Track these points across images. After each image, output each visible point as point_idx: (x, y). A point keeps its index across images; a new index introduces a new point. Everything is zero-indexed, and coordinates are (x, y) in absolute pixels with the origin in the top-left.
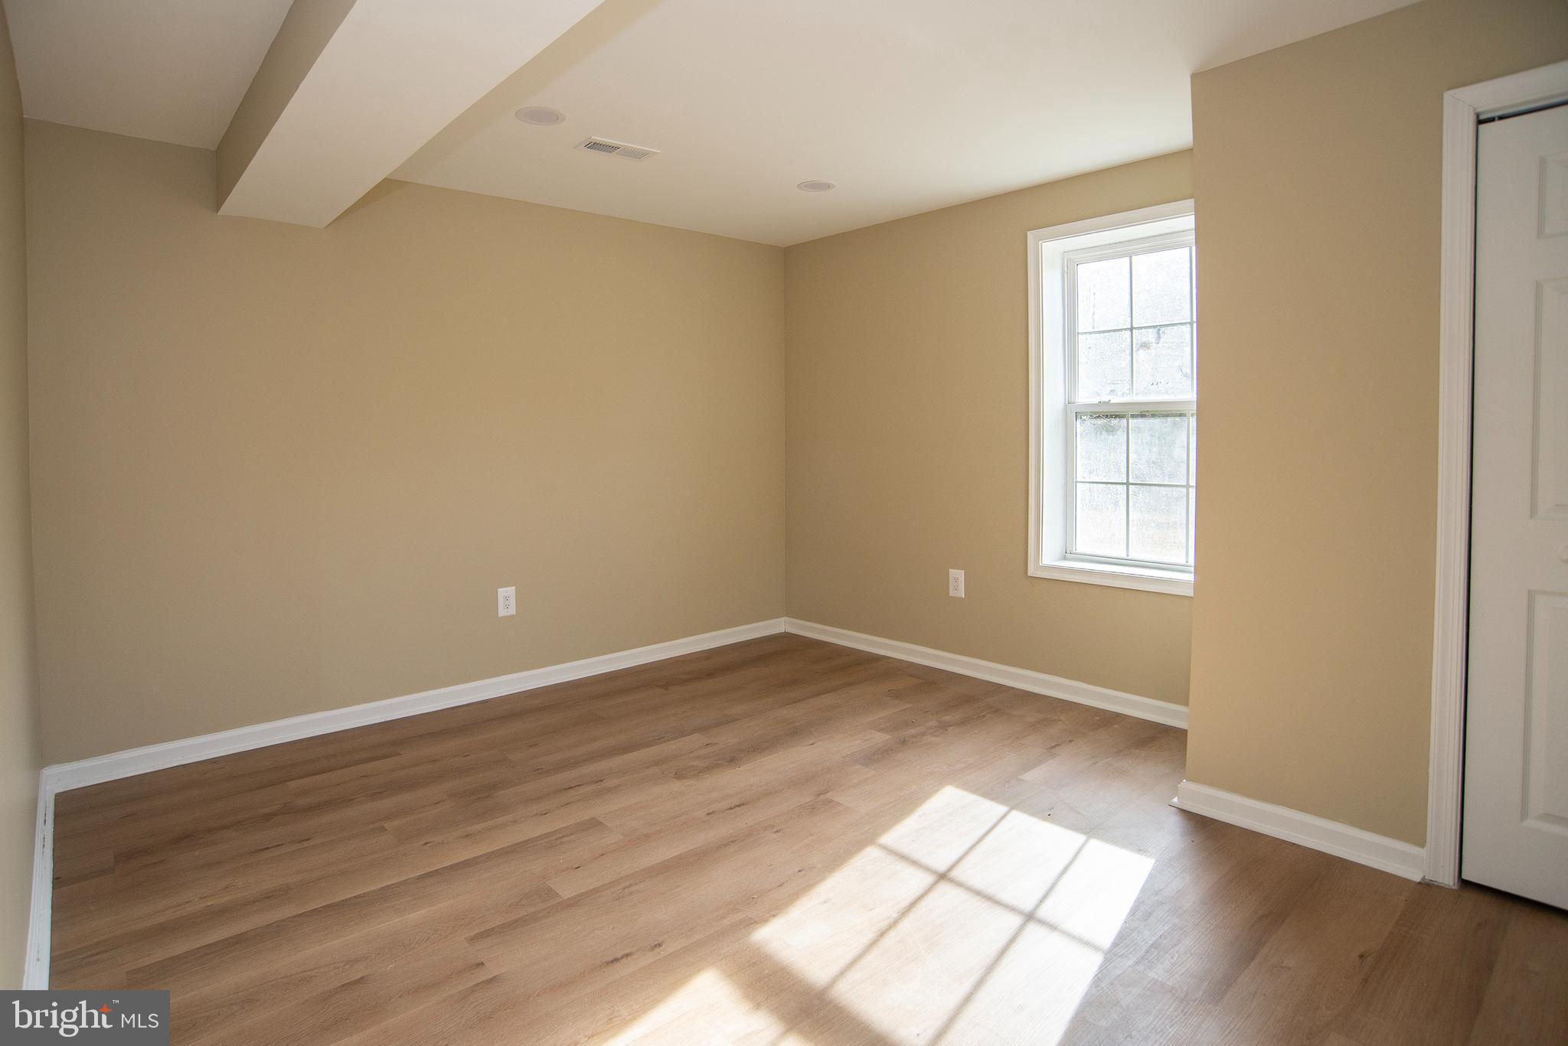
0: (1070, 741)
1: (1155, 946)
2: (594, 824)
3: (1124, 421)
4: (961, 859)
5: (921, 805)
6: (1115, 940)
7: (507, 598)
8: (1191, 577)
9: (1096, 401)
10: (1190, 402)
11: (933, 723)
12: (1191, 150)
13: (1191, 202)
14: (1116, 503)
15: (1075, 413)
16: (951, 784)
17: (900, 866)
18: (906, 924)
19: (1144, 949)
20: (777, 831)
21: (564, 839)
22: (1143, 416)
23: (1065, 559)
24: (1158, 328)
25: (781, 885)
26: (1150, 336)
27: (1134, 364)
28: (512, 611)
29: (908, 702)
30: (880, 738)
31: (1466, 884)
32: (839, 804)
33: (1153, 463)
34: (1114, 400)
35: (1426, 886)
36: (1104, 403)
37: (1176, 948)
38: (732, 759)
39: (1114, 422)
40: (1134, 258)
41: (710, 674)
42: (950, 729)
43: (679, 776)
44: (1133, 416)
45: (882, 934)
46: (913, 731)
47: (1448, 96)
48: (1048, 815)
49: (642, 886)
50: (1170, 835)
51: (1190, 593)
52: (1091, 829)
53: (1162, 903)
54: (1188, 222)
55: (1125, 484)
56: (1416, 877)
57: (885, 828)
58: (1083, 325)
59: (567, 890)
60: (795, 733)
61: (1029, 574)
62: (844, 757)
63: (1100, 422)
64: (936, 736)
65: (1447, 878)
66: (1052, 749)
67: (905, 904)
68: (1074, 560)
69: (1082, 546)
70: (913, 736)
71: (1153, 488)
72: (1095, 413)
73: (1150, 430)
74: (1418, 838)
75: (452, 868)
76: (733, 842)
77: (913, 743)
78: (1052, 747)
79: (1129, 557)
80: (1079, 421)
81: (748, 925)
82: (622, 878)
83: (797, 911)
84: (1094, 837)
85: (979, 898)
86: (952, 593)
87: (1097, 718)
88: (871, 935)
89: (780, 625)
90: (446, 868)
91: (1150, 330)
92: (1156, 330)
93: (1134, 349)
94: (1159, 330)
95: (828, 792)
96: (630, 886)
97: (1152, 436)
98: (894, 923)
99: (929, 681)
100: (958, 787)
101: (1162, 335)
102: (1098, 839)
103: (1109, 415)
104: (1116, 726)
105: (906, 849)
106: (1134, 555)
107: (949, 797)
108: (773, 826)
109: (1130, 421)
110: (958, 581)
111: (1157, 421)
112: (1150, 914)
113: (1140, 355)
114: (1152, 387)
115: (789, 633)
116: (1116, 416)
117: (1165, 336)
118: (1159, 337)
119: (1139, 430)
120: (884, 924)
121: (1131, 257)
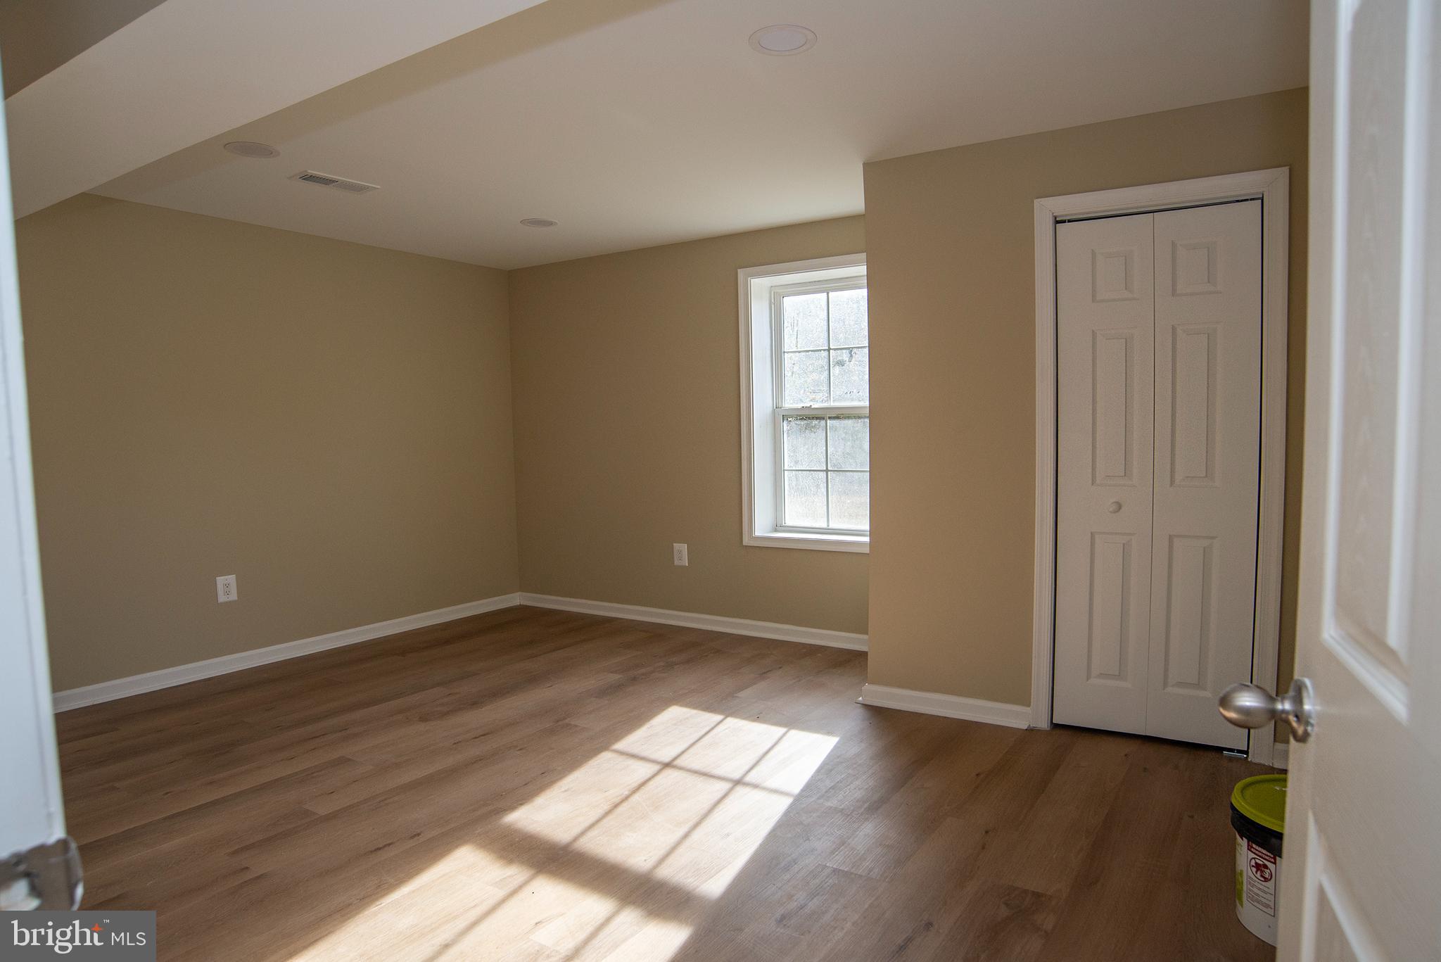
0: (780, 668)
1: (833, 788)
2: (343, 761)
3: (823, 422)
4: (683, 752)
5: (649, 721)
6: (804, 788)
7: (227, 586)
8: (867, 539)
9: (800, 406)
10: (865, 407)
11: (662, 664)
12: (864, 215)
13: (864, 256)
14: (818, 486)
15: (781, 416)
16: (674, 704)
17: (631, 762)
18: (636, 797)
19: (824, 791)
20: (521, 749)
21: (315, 775)
22: (837, 418)
23: (776, 531)
24: (850, 350)
25: (526, 784)
26: (845, 356)
27: (831, 377)
28: (234, 596)
29: (637, 650)
30: (614, 678)
31: (1056, 726)
32: (576, 726)
33: (848, 454)
34: (815, 405)
35: (1031, 731)
36: (806, 407)
37: (849, 787)
38: (474, 703)
39: (815, 422)
40: (831, 294)
41: (447, 642)
42: (676, 667)
43: (424, 719)
44: (830, 418)
45: (616, 806)
46: (643, 671)
47: (1036, 202)
48: (758, 718)
49: (396, 798)
50: (853, 720)
51: (867, 550)
52: (790, 723)
53: (842, 763)
54: (862, 270)
55: (824, 471)
56: (1023, 725)
57: (618, 738)
58: (789, 343)
59: (322, 810)
60: (533, 680)
61: (744, 544)
62: (580, 693)
63: (803, 423)
64: (664, 673)
65: (1044, 724)
66: (763, 675)
67: (635, 785)
68: (784, 531)
69: (790, 521)
70: (643, 674)
71: (848, 473)
72: (800, 416)
73: (844, 428)
74: (1026, 702)
75: (199, 807)
76: (480, 760)
77: (642, 679)
78: (764, 673)
79: (830, 527)
80: (785, 422)
81: (498, 813)
82: (377, 795)
83: (540, 800)
84: (793, 728)
85: (696, 775)
86: (677, 562)
87: (805, 650)
88: (606, 807)
89: (515, 599)
90: (194, 808)
91: (844, 351)
92: (848, 351)
93: (831, 366)
94: (851, 351)
95: (566, 719)
96: (386, 799)
97: (846, 433)
98: (627, 798)
99: (656, 634)
100: (681, 706)
101: (854, 355)
102: (797, 729)
103: (810, 417)
104: (819, 655)
105: (635, 750)
106: (833, 525)
107: (674, 713)
108: (516, 747)
109: (828, 421)
110: (682, 555)
111: (849, 422)
112: (831, 770)
113: (836, 371)
114: (846, 396)
115: (523, 605)
116: (817, 418)
117: (857, 356)
118: (851, 356)
119: (835, 429)
120: (617, 800)
121: (828, 294)
